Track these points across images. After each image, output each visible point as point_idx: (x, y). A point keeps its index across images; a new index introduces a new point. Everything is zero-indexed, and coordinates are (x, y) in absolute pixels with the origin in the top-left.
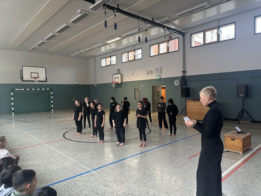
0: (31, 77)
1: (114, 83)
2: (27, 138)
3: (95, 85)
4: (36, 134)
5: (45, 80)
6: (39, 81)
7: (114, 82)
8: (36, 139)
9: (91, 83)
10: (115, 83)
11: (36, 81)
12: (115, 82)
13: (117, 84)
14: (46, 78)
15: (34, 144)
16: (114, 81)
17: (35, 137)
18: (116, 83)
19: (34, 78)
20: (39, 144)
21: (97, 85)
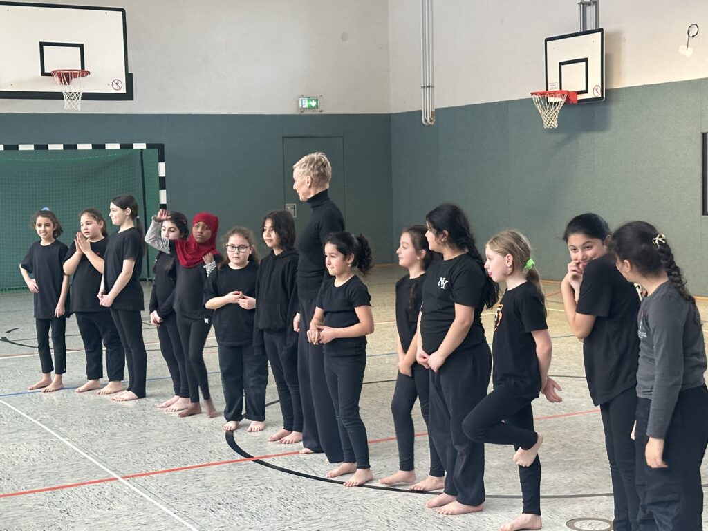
0: (44, 74)
1: (551, 100)
2: (20, 439)
3: (427, 118)
4: (70, 421)
5: (123, 91)
6: (87, 96)
7: (553, 94)
8: (67, 448)
9: (396, 105)
10: (559, 99)
11: (73, 96)
12: (561, 92)
13: (573, 103)
14: (129, 77)
15: (56, 474)
16: (554, 85)
17: (65, 437)
18: (568, 100)
19: (57, 79)
20: (84, 479)
21: (437, 113)
